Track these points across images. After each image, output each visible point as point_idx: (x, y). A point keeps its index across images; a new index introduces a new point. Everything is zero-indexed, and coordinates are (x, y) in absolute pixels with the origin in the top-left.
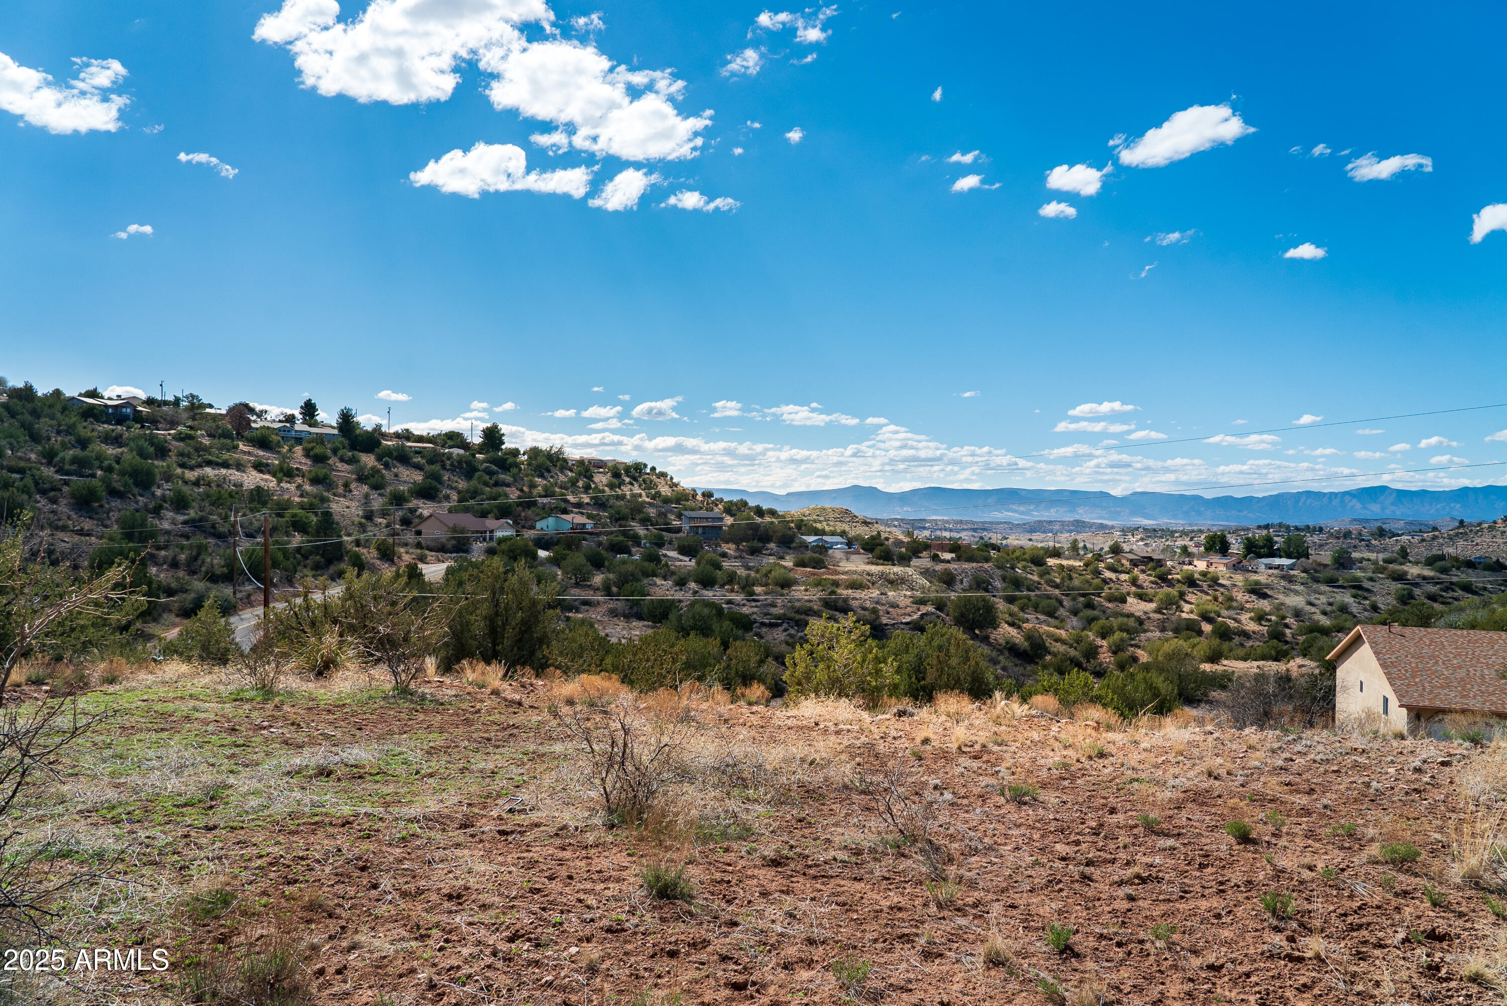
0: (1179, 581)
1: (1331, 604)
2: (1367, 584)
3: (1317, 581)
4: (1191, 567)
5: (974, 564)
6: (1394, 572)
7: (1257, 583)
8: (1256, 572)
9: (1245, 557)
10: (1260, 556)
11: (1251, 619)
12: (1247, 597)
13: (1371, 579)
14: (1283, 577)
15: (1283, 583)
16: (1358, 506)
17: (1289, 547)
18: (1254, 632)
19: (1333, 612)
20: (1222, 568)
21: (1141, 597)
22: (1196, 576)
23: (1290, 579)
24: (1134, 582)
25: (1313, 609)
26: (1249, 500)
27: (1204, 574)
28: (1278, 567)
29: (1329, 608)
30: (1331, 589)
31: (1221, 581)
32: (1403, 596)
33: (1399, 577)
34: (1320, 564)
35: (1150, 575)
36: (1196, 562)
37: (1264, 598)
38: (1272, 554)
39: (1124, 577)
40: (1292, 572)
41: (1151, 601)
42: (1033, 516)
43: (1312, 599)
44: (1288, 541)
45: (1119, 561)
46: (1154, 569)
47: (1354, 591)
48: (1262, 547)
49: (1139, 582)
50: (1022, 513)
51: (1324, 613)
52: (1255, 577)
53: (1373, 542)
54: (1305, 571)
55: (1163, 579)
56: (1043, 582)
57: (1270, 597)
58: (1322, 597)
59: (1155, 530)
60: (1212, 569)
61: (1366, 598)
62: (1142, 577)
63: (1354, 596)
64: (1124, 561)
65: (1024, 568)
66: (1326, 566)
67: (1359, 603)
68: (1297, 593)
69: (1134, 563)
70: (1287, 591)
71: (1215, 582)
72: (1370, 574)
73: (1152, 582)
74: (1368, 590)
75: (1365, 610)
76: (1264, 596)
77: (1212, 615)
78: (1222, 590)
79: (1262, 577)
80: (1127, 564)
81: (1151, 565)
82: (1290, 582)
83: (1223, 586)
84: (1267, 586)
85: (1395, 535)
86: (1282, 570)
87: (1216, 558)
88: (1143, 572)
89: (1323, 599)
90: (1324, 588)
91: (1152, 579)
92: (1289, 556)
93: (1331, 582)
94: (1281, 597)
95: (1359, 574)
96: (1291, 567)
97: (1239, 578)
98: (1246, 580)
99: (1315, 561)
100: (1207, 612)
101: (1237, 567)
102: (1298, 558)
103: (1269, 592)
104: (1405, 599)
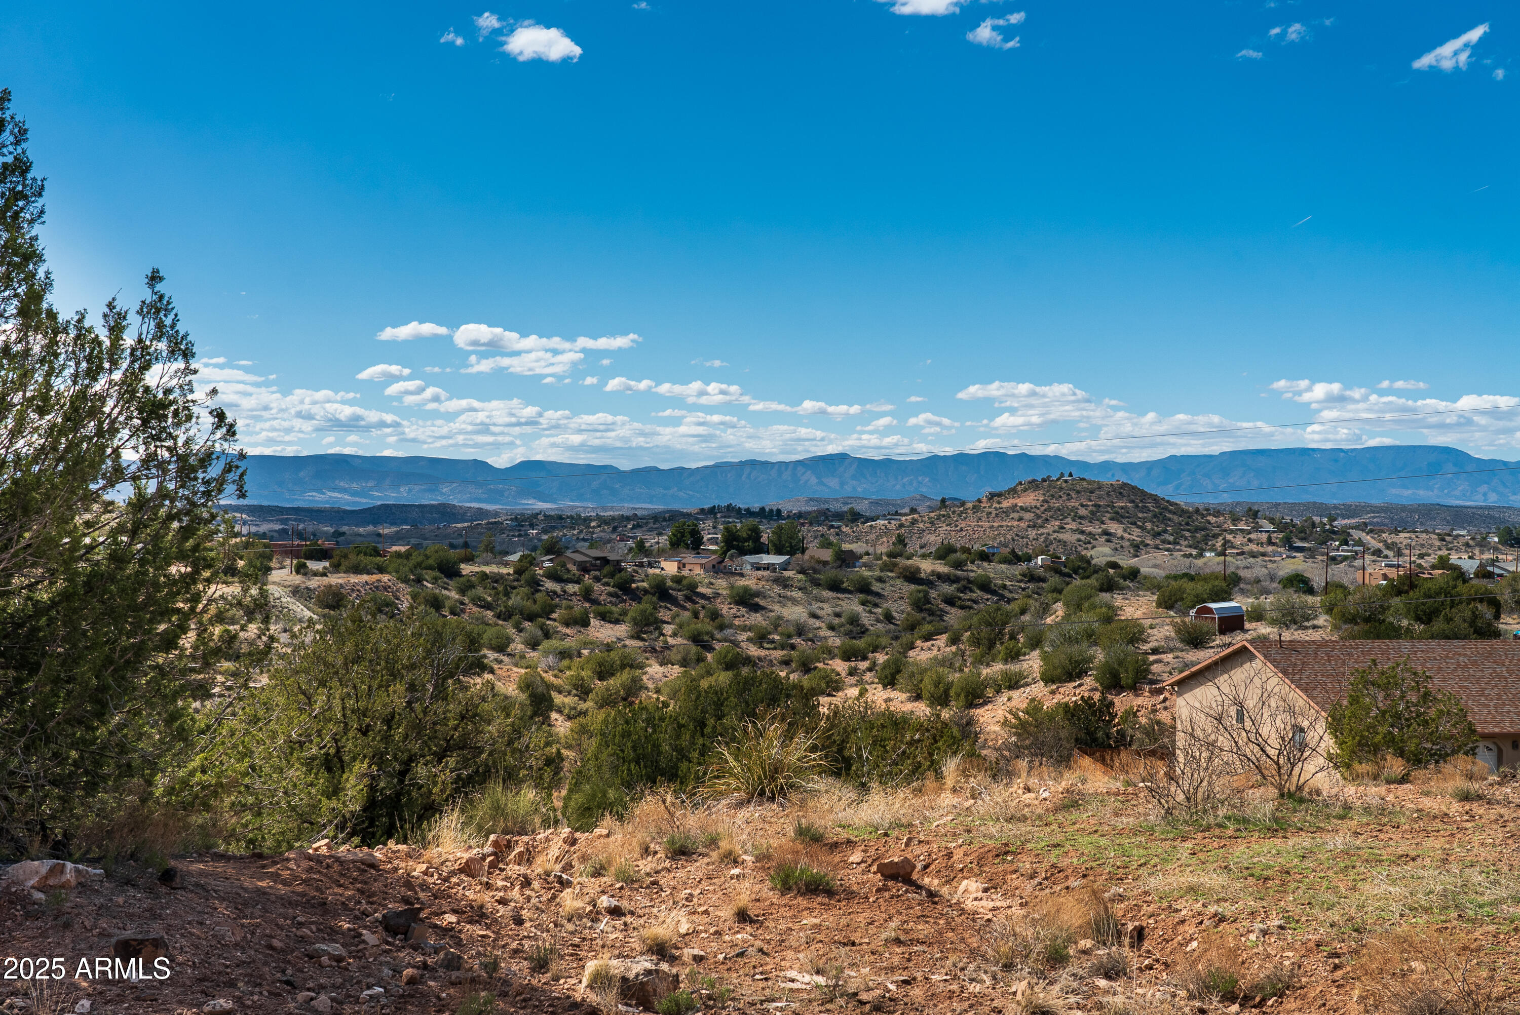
0: (646, 591)
1: (838, 615)
2: (876, 587)
3: (817, 584)
4: (657, 571)
5: (365, 578)
6: (906, 568)
7: (746, 589)
8: (742, 575)
9: (725, 553)
10: (743, 552)
11: (749, 640)
12: (734, 611)
13: (880, 580)
14: (776, 581)
15: (777, 589)
16: (814, 480)
17: (780, 537)
18: (760, 659)
19: (842, 625)
20: (698, 571)
21: (604, 617)
22: (669, 583)
23: (784, 583)
24: (587, 595)
25: (818, 623)
26: (680, 472)
27: (678, 580)
28: (767, 567)
29: (836, 621)
30: (834, 595)
31: (701, 590)
32: (919, 599)
33: (912, 577)
34: (819, 562)
35: (607, 584)
36: (663, 564)
37: (756, 611)
38: (759, 549)
39: (572, 588)
40: (787, 574)
41: (617, 622)
42: (373, 498)
43: (815, 606)
44: (779, 531)
45: (564, 565)
46: (612, 575)
47: (862, 596)
48: (746, 540)
49: (594, 596)
50: (355, 494)
51: (831, 628)
52: (742, 582)
53: (844, 529)
54: (802, 571)
55: (625, 589)
56: (466, 600)
57: (763, 608)
58: (825, 606)
59: (560, 518)
60: (685, 573)
61: (876, 605)
62: (597, 587)
63: (863, 603)
64: (570, 566)
65: (435, 580)
66: (825, 563)
67: (870, 612)
68: (795, 602)
69: (585, 568)
70: (783, 600)
71: (691, 591)
72: (877, 573)
73: (610, 594)
74: (878, 595)
75: (878, 621)
76: (756, 608)
77: (706, 638)
78: (702, 602)
79: (750, 582)
80: (573, 568)
81: (607, 569)
82: (785, 586)
83: (703, 596)
84: (758, 594)
85: (868, 519)
86: (774, 570)
87: (689, 557)
88: (597, 579)
89: (827, 609)
90: (827, 594)
91: (612, 589)
92: (779, 552)
93: (835, 586)
94: (776, 607)
95: (867, 573)
96: (785, 567)
97: (722, 584)
98: (732, 587)
99: (812, 557)
100: (700, 634)
101: (717, 569)
102: (792, 553)
103: (762, 603)
104: (921, 605)
